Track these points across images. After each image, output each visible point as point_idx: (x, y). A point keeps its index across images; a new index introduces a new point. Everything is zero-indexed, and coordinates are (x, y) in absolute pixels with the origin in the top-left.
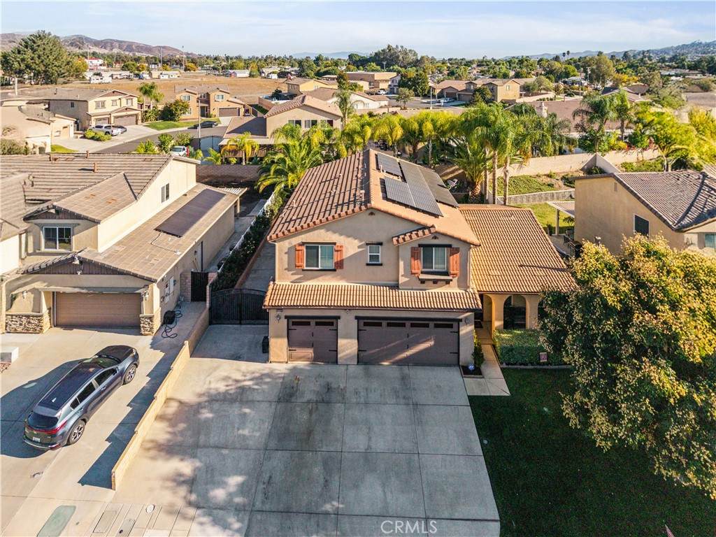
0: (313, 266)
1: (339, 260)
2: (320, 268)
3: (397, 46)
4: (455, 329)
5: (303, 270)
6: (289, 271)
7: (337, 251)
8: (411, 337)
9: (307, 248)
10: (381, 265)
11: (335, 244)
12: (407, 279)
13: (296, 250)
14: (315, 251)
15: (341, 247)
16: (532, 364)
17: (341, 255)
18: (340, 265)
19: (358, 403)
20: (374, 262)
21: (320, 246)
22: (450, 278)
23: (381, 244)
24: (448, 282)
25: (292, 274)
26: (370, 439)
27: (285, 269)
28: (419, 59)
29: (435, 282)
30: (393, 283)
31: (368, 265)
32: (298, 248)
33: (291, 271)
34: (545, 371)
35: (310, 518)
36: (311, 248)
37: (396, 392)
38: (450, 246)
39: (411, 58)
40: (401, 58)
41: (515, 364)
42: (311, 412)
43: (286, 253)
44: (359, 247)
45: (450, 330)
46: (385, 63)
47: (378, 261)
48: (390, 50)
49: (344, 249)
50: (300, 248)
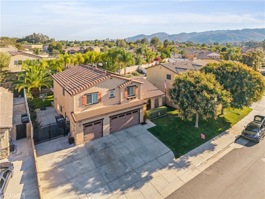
0: (90, 103)
1: (100, 98)
2: (92, 103)
3: (39, 34)
4: (138, 112)
5: (85, 105)
6: (80, 107)
7: (99, 95)
8: (126, 118)
9: (87, 96)
10: (114, 97)
11: (98, 92)
12: (123, 100)
13: (83, 98)
14: (91, 96)
15: (101, 93)
16: (156, 117)
17: (100, 96)
18: (100, 100)
19: (118, 143)
20: (112, 96)
21: (92, 94)
22: (136, 96)
23: (114, 89)
24: (135, 98)
25: (81, 108)
26: (129, 150)
27: (78, 107)
28: (50, 40)
29: (131, 99)
30: (119, 103)
31: (110, 98)
32: (83, 97)
33: (81, 107)
34: (160, 118)
35: (126, 175)
36: (89, 95)
37: (127, 136)
38: (135, 86)
39: (46, 39)
40: (41, 39)
41: (153, 118)
42: (104, 152)
43: (78, 100)
44: (107, 92)
45: (137, 113)
46: (34, 41)
47: (113, 96)
48: (35, 36)
49: (102, 94)
50: (84, 96)
